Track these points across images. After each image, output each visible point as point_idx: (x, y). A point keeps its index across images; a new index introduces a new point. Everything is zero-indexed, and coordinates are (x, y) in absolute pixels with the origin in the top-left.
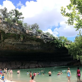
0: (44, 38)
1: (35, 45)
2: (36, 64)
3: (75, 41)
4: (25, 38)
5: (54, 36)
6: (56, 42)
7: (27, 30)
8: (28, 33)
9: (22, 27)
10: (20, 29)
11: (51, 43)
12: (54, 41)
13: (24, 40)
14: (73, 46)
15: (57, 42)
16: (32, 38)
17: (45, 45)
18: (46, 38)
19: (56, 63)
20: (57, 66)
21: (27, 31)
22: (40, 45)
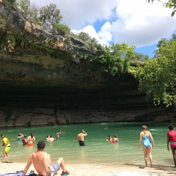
0: (74, 47)
1: (48, 68)
2: (50, 116)
3: (157, 53)
4: (22, 44)
5: (98, 43)
6: (105, 60)
7: (27, 22)
8: (30, 30)
9: (15, 10)
10: (8, 15)
11: (92, 62)
12: (100, 57)
13: (19, 51)
14: (153, 70)
15: (108, 58)
16: (41, 47)
17: (77, 67)
18: (79, 47)
19: (105, 115)
20: (107, 122)
21: (28, 24)
22: (63, 68)
